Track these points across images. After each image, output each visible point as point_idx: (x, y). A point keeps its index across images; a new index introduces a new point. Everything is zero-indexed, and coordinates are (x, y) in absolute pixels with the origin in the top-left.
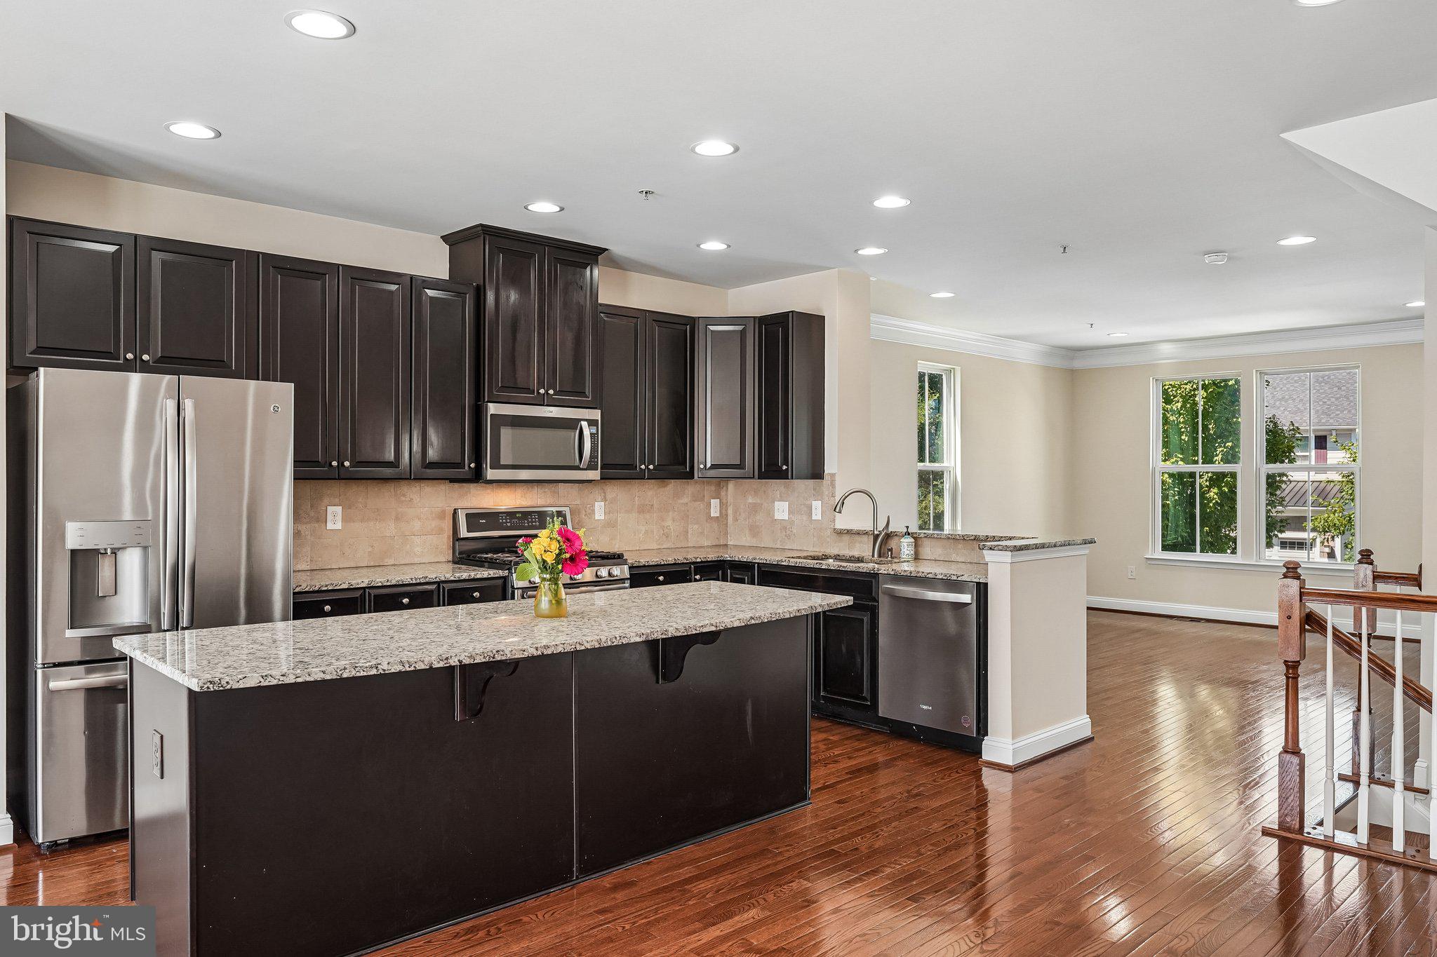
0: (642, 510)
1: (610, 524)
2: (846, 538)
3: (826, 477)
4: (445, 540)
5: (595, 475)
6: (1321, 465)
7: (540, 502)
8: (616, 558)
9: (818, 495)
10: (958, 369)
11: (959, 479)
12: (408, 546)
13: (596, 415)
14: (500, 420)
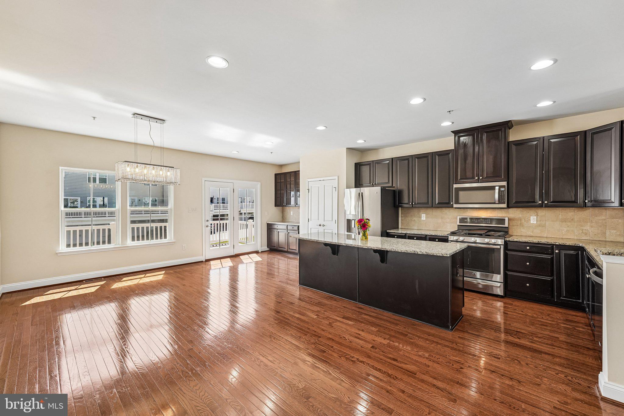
1: (541, 225)
5: (505, 206)
12: (445, 226)
13: (504, 183)
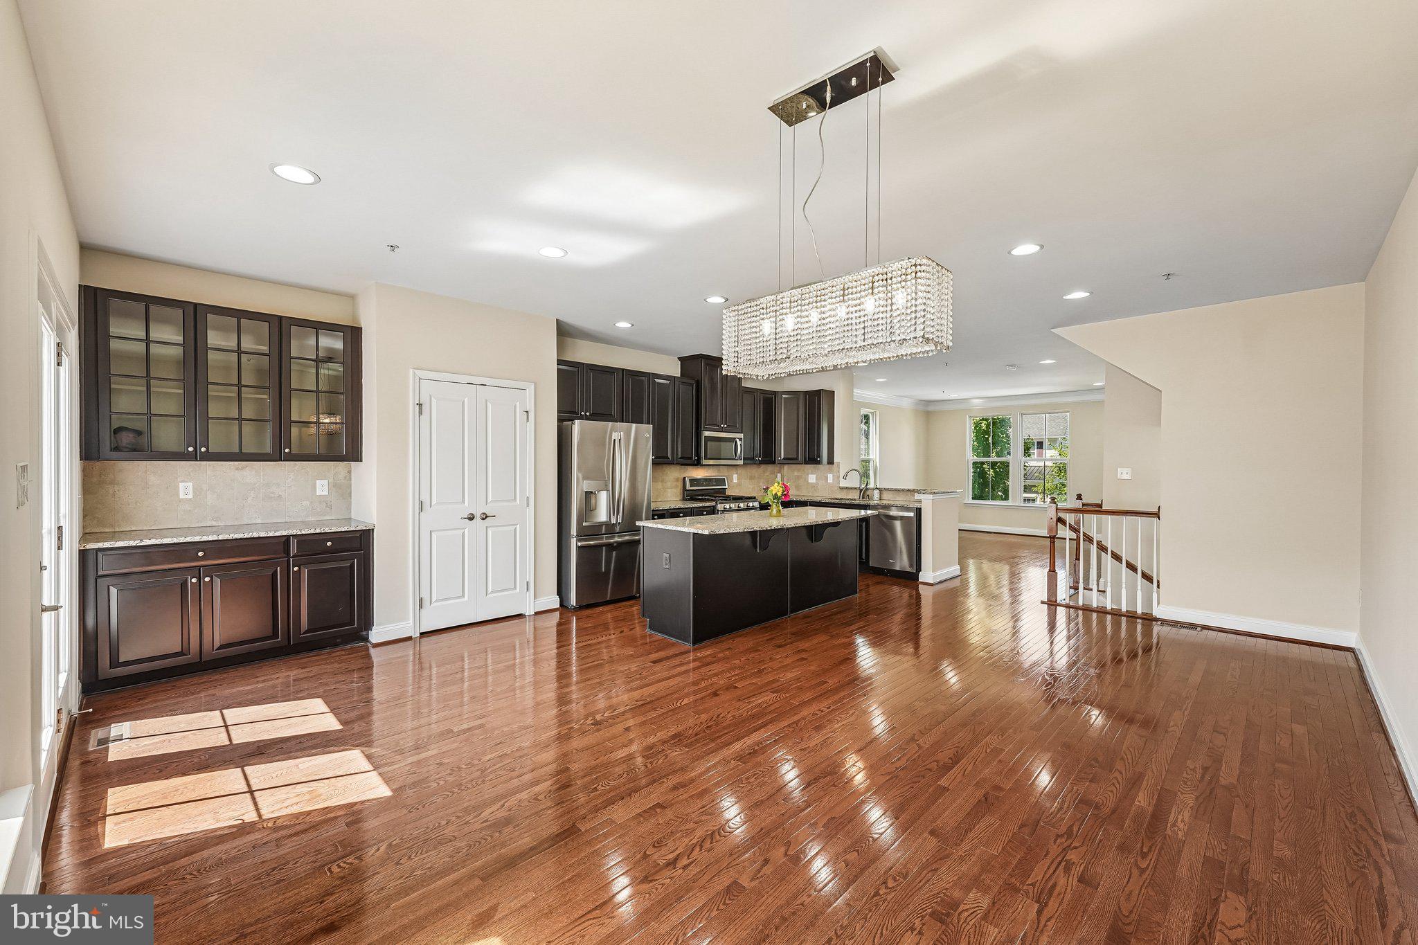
0: (752, 478)
1: (739, 485)
2: (845, 491)
3: (835, 463)
4: (679, 490)
5: (741, 462)
6: (1039, 458)
7: (714, 474)
8: (753, 499)
9: (831, 471)
10: (878, 412)
11: (878, 465)
12: (666, 493)
13: (741, 436)
14: (708, 439)
